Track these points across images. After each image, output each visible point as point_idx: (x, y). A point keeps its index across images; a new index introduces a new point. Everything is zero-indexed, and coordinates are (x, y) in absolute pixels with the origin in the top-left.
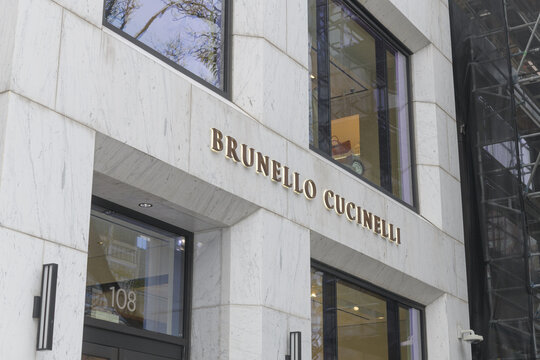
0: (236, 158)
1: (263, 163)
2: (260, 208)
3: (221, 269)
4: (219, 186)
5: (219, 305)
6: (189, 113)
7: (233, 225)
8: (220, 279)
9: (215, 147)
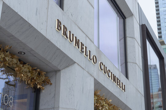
0: (67, 37)
1: (77, 42)
2: (75, 62)
3: (55, 90)
4: (59, 47)
5: (54, 108)
6: (48, 8)
7: (62, 69)
8: (55, 95)
9: (58, 29)
